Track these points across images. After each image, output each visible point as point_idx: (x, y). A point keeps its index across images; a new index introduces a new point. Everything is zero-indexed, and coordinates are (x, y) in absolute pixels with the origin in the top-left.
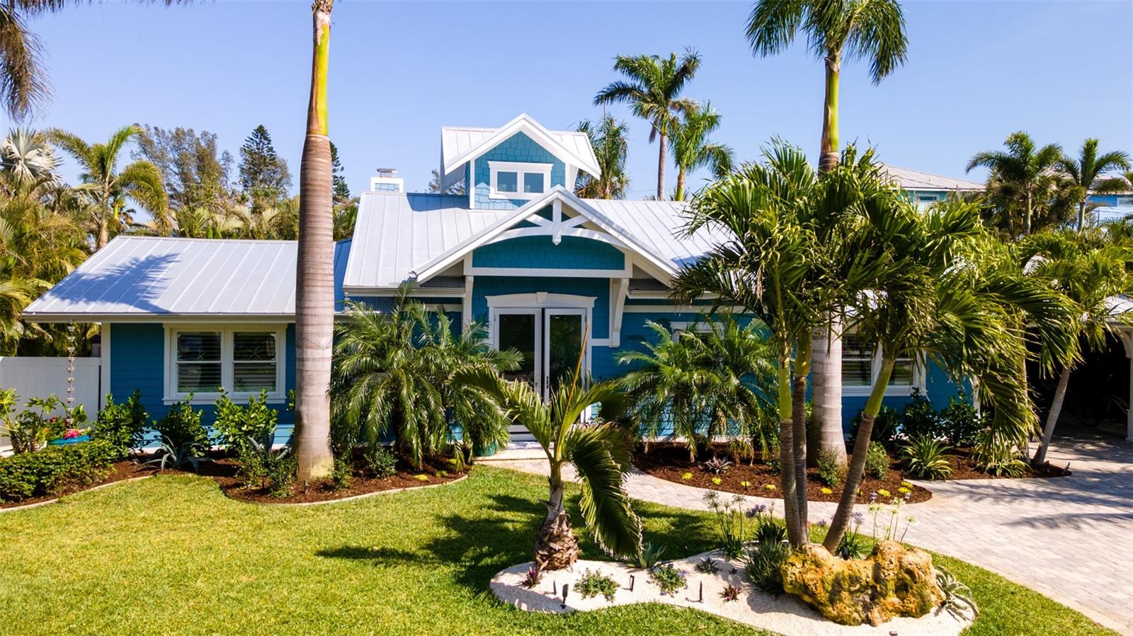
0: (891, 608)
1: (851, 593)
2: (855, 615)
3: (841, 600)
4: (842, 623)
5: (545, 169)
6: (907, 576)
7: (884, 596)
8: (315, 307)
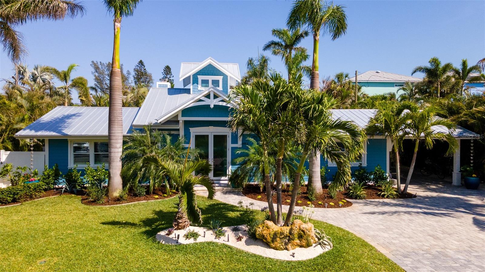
0: (296, 244)
1: (281, 238)
2: (282, 247)
3: (276, 241)
4: (277, 249)
5: (220, 78)
6: (302, 233)
7: (293, 240)
8: (114, 133)
